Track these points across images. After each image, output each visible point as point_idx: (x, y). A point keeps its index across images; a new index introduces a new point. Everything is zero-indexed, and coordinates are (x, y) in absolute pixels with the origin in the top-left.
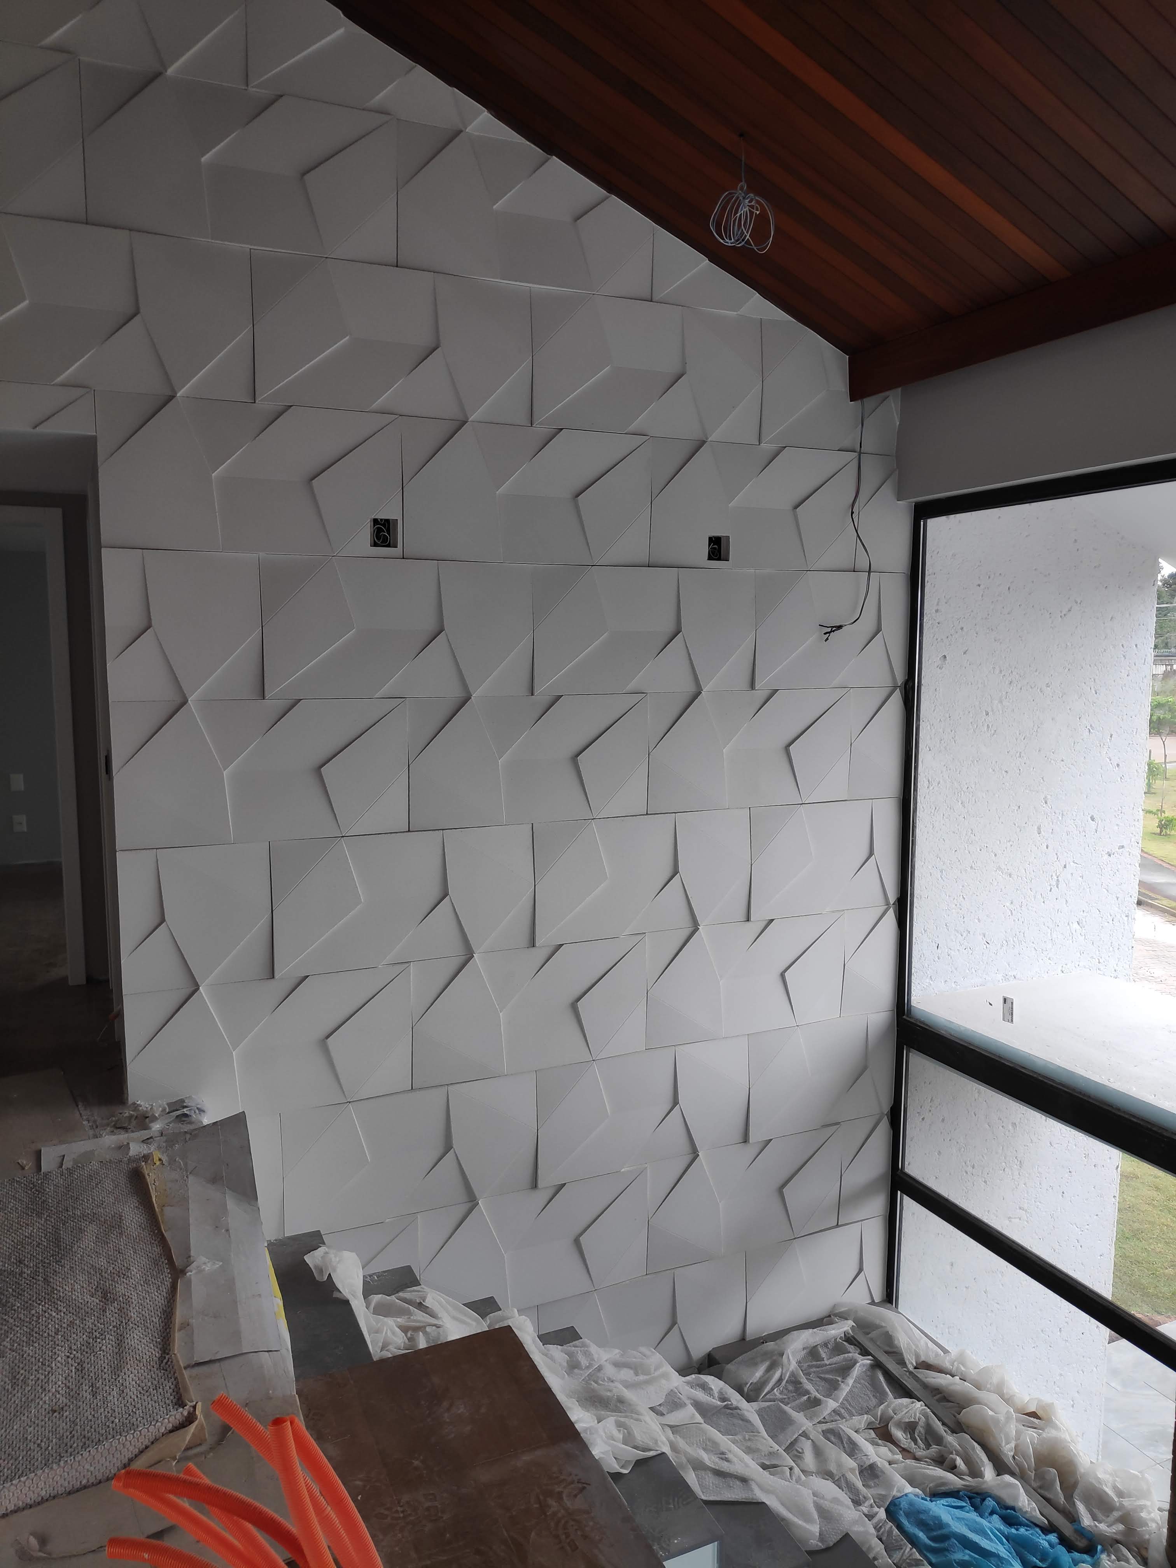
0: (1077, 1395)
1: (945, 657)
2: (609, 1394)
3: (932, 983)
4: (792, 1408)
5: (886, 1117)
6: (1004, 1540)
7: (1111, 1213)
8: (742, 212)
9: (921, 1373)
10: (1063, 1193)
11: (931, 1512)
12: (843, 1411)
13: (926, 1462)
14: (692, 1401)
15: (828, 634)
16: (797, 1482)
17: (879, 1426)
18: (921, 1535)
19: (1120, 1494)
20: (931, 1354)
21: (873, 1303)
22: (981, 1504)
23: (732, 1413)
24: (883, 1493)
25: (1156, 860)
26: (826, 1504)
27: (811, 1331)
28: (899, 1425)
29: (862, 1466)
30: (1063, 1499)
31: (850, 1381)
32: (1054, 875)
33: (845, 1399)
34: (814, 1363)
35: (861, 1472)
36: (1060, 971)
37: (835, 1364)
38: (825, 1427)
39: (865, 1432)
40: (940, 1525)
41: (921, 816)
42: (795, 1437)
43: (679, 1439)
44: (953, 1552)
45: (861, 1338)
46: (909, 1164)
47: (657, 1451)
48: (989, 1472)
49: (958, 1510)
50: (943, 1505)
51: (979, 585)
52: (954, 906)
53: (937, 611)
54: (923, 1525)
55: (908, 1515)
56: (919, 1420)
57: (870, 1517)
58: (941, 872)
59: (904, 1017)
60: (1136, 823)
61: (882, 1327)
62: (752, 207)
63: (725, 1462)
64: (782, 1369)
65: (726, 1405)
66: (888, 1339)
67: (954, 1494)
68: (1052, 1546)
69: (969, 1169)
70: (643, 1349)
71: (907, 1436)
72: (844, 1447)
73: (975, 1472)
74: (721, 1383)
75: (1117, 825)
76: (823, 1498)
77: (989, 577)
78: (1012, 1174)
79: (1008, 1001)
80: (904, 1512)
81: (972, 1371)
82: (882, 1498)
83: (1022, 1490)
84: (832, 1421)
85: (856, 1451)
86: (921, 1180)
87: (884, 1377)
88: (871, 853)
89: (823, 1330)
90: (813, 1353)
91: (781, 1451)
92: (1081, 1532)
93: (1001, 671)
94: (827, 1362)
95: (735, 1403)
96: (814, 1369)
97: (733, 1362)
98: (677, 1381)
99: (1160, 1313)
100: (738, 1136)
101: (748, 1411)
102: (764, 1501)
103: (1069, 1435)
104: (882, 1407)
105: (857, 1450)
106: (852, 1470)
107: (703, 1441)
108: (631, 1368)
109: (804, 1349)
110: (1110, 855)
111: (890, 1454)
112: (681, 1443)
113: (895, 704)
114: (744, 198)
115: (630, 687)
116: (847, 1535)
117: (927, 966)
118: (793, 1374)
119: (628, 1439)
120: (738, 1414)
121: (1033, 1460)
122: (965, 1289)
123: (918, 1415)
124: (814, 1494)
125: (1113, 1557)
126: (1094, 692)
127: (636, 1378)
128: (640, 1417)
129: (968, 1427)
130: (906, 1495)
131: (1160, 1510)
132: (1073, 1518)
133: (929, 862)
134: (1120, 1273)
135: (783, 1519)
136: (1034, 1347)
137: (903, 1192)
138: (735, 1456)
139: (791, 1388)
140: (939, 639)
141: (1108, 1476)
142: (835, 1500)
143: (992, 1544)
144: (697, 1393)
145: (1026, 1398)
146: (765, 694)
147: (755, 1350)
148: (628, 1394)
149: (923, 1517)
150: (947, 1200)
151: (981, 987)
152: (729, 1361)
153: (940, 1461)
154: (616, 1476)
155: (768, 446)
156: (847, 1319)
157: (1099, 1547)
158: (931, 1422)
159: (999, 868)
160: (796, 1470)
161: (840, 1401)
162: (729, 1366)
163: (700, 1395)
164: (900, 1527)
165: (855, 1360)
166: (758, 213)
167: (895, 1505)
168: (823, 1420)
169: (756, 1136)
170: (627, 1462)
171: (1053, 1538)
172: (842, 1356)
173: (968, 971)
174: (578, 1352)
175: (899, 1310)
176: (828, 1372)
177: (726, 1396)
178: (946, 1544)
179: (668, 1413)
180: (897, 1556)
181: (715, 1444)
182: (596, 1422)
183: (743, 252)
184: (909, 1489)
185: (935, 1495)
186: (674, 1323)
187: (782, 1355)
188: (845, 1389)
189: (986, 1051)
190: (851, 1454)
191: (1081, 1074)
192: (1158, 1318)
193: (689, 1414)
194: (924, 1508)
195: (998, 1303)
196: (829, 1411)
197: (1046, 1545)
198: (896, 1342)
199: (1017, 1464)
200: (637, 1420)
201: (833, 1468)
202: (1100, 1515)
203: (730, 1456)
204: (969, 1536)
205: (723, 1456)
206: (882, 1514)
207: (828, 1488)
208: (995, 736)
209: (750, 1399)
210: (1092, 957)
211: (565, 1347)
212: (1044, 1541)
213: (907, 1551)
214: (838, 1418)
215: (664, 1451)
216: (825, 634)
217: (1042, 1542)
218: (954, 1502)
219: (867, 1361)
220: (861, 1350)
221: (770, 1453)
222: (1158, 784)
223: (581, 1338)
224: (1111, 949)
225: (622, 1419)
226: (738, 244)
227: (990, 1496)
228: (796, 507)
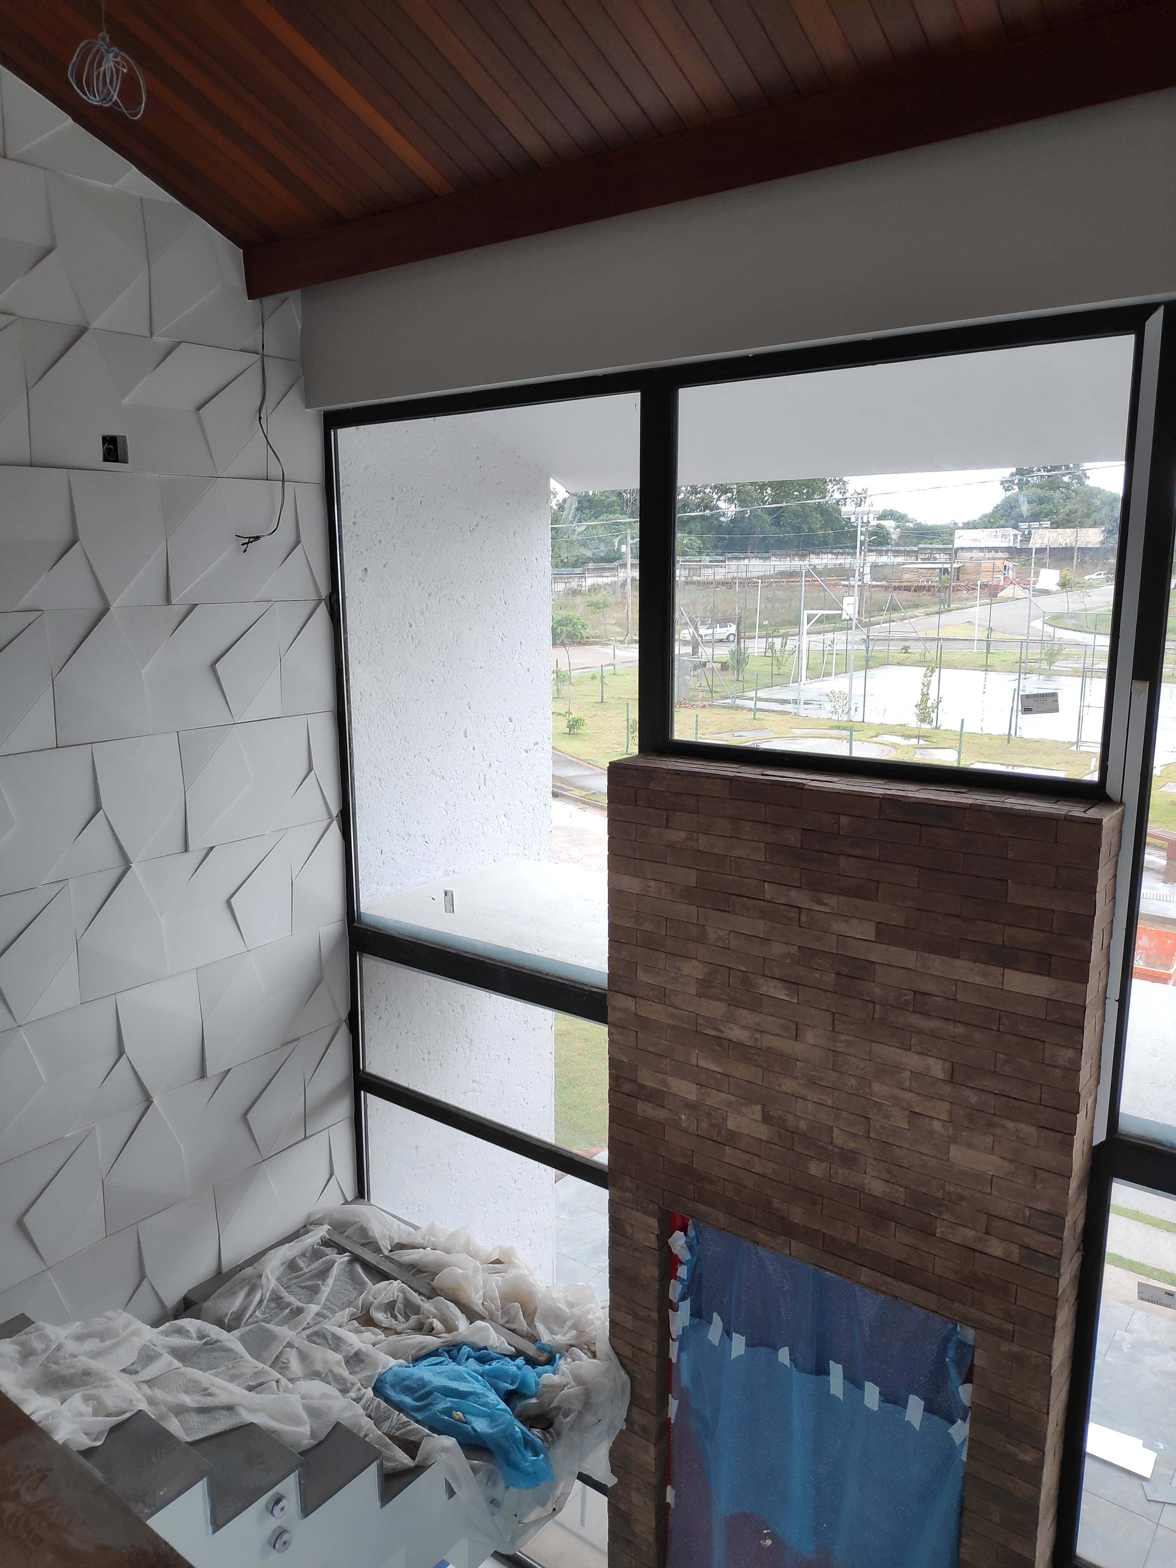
0: (533, 1234)
1: (366, 569)
2: (72, 1371)
3: (378, 887)
4: (277, 1324)
5: (344, 1023)
6: (480, 1377)
7: (549, 1068)
8: (107, 66)
9: (396, 1254)
10: (509, 1059)
11: (414, 1376)
12: (325, 1311)
13: (406, 1333)
14: (169, 1349)
15: (246, 545)
16: (284, 1392)
17: (361, 1315)
18: (408, 1400)
19: (571, 1305)
20: (403, 1234)
21: (346, 1202)
22: (458, 1354)
23: (213, 1348)
24: (370, 1374)
25: (567, 756)
26: (314, 1403)
27: (287, 1245)
28: (379, 1308)
29: (347, 1356)
30: (526, 1325)
31: (330, 1281)
32: (481, 774)
33: (327, 1300)
34: (294, 1275)
35: (347, 1362)
36: (492, 860)
37: (314, 1270)
38: (308, 1332)
39: (348, 1325)
40: (423, 1384)
41: (356, 728)
42: (279, 1350)
43: (157, 1391)
44: (437, 1404)
45: (337, 1239)
46: (370, 1064)
47: (132, 1410)
48: (462, 1323)
49: (438, 1366)
50: (425, 1366)
51: (393, 499)
52: (394, 812)
53: (354, 523)
54: (408, 1390)
55: (393, 1386)
56: (397, 1297)
57: (357, 1400)
58: (380, 780)
59: (355, 924)
60: (547, 721)
61: (356, 1222)
62: (118, 63)
63: (209, 1398)
64: (262, 1290)
65: (205, 1342)
66: (363, 1231)
67: (435, 1353)
68: (519, 1368)
69: (426, 1056)
70: (108, 1313)
71: (387, 1315)
72: (329, 1345)
73: (450, 1328)
74: (198, 1322)
75: (531, 724)
76: (312, 1398)
77: (402, 491)
78: (465, 1053)
79: (449, 894)
80: (390, 1385)
81: (441, 1239)
82: (369, 1378)
83: (491, 1330)
84: (316, 1324)
85: (341, 1344)
86: (382, 1076)
87: (363, 1269)
88: (311, 769)
89: (300, 1241)
90: (292, 1266)
91: (267, 1368)
92: (542, 1349)
93: (420, 584)
94: (306, 1270)
95: (214, 1337)
96: (294, 1281)
97: (211, 1298)
98: (149, 1334)
99: (594, 1146)
100: (194, 1072)
101: (229, 1340)
102: (252, 1421)
103: (527, 1269)
104: (362, 1296)
105: (341, 1342)
106: (338, 1363)
107: (183, 1385)
108: (96, 1337)
109: (282, 1264)
110: (527, 752)
111: (373, 1337)
112: (159, 1394)
113: (322, 617)
114: (108, 51)
115: (22, 604)
116: (338, 1424)
117: (373, 872)
118: (273, 1292)
119: (100, 1409)
120: (220, 1347)
121: (499, 1301)
122: (430, 1167)
123: (396, 1293)
124: (302, 1398)
125: (569, 1360)
126: (504, 603)
127: (103, 1345)
128: (111, 1383)
129: (442, 1290)
130: (391, 1369)
131: (603, 1308)
132: (534, 1339)
133: (368, 772)
134: (560, 1120)
135: (274, 1432)
136: (494, 1203)
137: (366, 1091)
138: (219, 1388)
139: (273, 1305)
140: (359, 552)
141: (561, 1294)
142: (325, 1396)
143: (471, 1385)
144: (173, 1339)
145: (490, 1249)
146: (183, 609)
147: (233, 1279)
148: (94, 1364)
149: (407, 1383)
150: (407, 1089)
151: (425, 885)
152: (206, 1298)
153: (420, 1328)
154: (88, 1453)
155: (161, 340)
156: (322, 1225)
157: (558, 1356)
158: (408, 1296)
159: (433, 772)
160: (283, 1381)
161: (322, 1303)
162: (208, 1304)
163: (178, 1341)
164: (388, 1400)
165: (334, 1260)
166: (125, 71)
167: (382, 1381)
168: (307, 1326)
169: (213, 1070)
170: (100, 1433)
171: (520, 1361)
172: (321, 1261)
173: (411, 872)
174: (30, 1338)
175: (372, 1202)
176: (308, 1280)
177: (205, 1333)
178: (429, 1400)
179: (142, 1370)
180: (386, 1426)
181: (196, 1382)
182: (59, 1404)
183: (111, 113)
184: (393, 1362)
185: (417, 1360)
186: (142, 1277)
187: (260, 1276)
188: (326, 1290)
189: (433, 943)
190: (336, 1349)
191: (516, 949)
192: (593, 1150)
193: (167, 1361)
194: (407, 1375)
195: (460, 1172)
196: (312, 1315)
197: (515, 1368)
198: (371, 1233)
199: (486, 1309)
200: (107, 1387)
201: (319, 1367)
202: (555, 1328)
203: (213, 1390)
204: (449, 1385)
205: (207, 1392)
206: (369, 1392)
207: (316, 1387)
208: (419, 647)
209: (229, 1329)
210: (519, 845)
211: (15, 1338)
212: (511, 1367)
213: (395, 1418)
214: (322, 1319)
215: (140, 1408)
216: (243, 545)
217: (511, 1368)
218: (435, 1360)
219: (345, 1258)
220: (338, 1249)
221: (256, 1373)
222: (565, 689)
223: (34, 1323)
224: (534, 835)
225: (90, 1392)
226: (105, 104)
227: (465, 1344)
228: (199, 408)
